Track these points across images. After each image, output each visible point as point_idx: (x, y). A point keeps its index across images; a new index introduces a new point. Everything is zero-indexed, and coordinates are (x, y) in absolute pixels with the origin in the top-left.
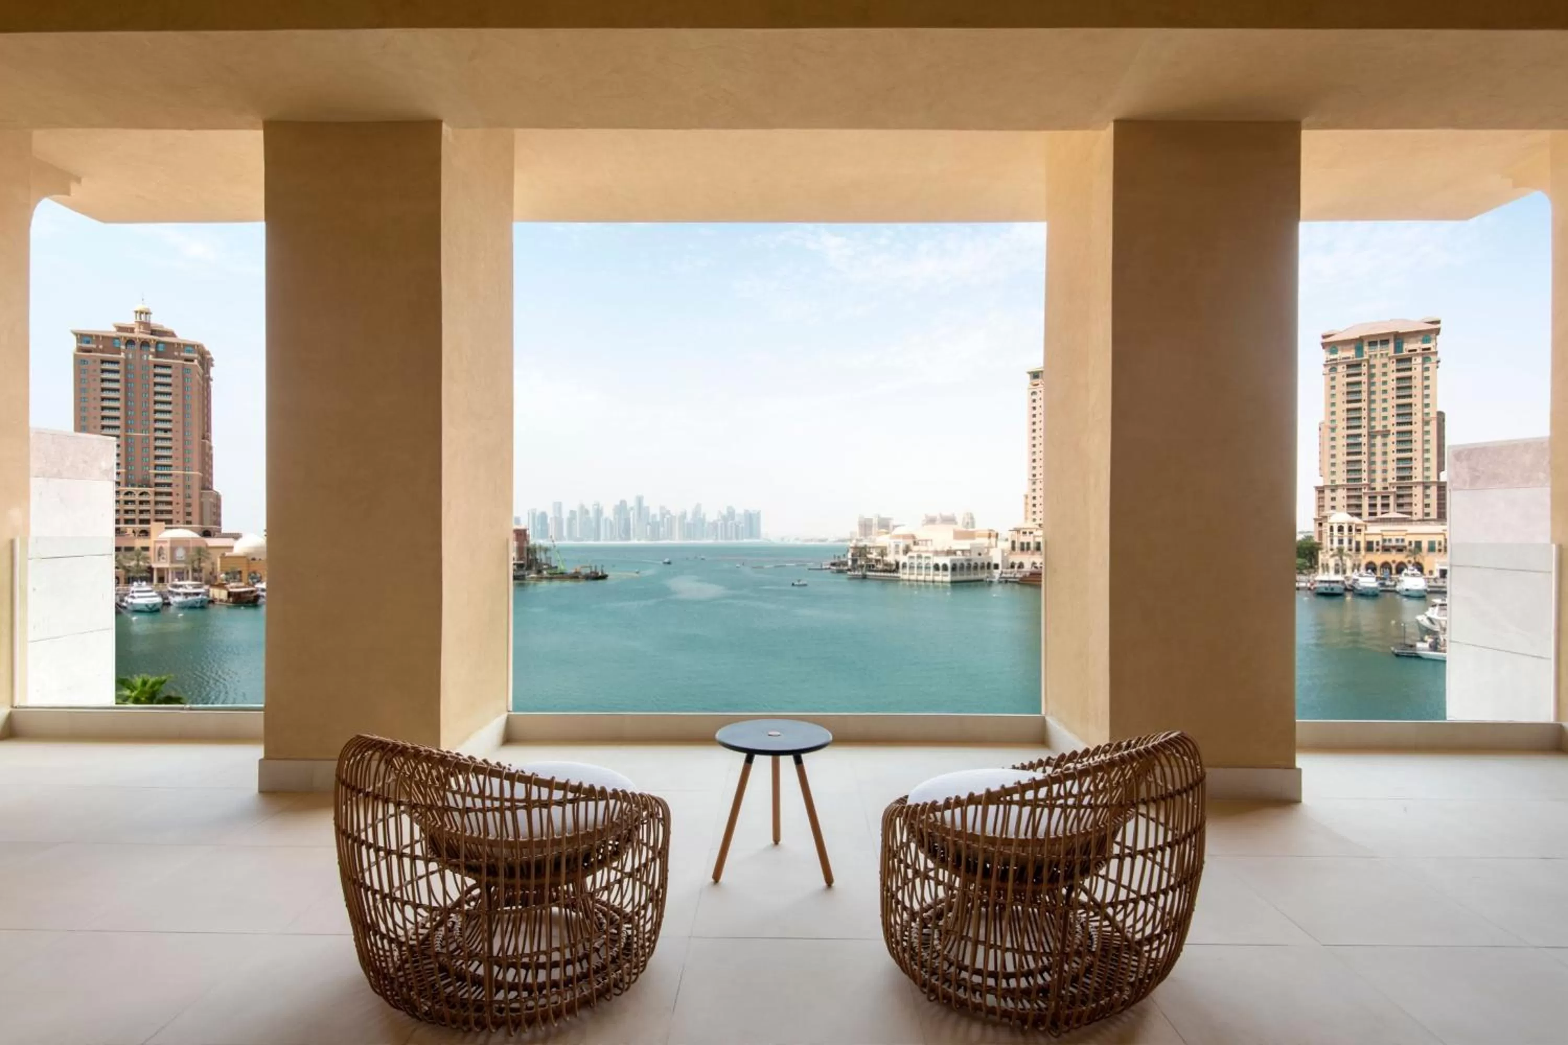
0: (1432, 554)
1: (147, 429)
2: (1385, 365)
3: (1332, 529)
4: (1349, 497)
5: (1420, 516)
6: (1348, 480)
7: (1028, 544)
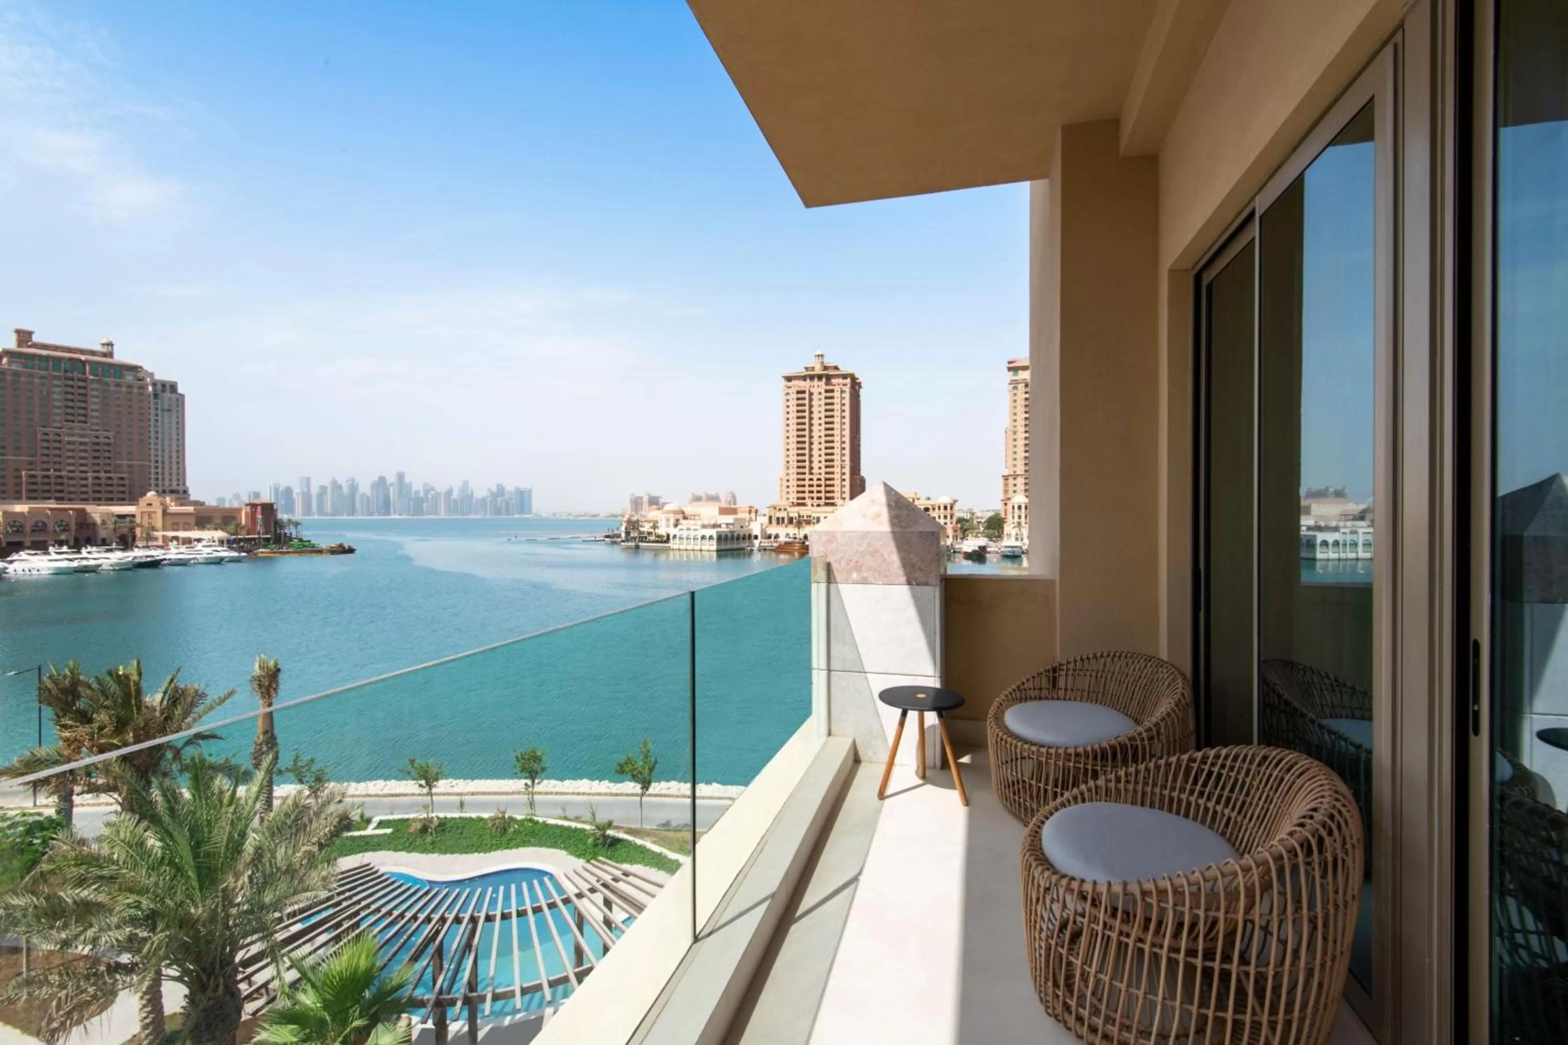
3: (1013, 508)
4: (1025, 483)
6: (1025, 471)
7: (783, 519)
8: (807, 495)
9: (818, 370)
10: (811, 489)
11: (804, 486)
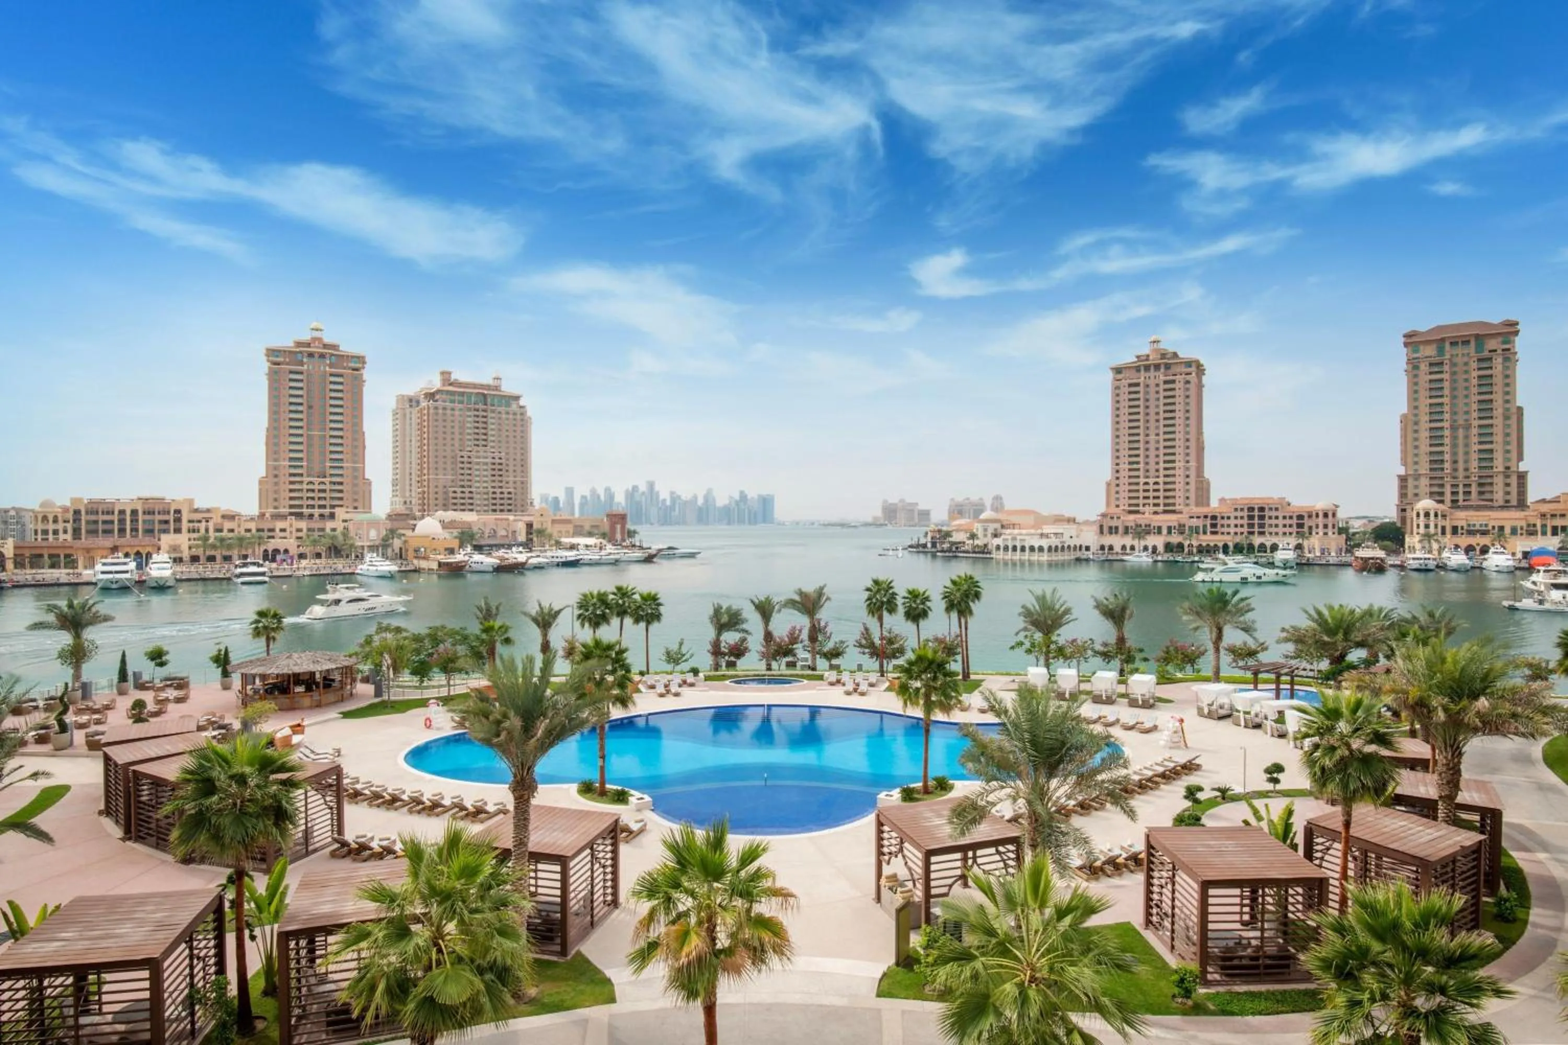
0: (1514, 537)
1: (325, 430)
2: (1466, 364)
3: (1418, 515)
4: (1431, 485)
5: (1501, 503)
6: (1431, 469)
7: (1117, 528)
8: (1141, 501)
9: (1154, 359)
10: (1146, 494)
11: (1138, 491)
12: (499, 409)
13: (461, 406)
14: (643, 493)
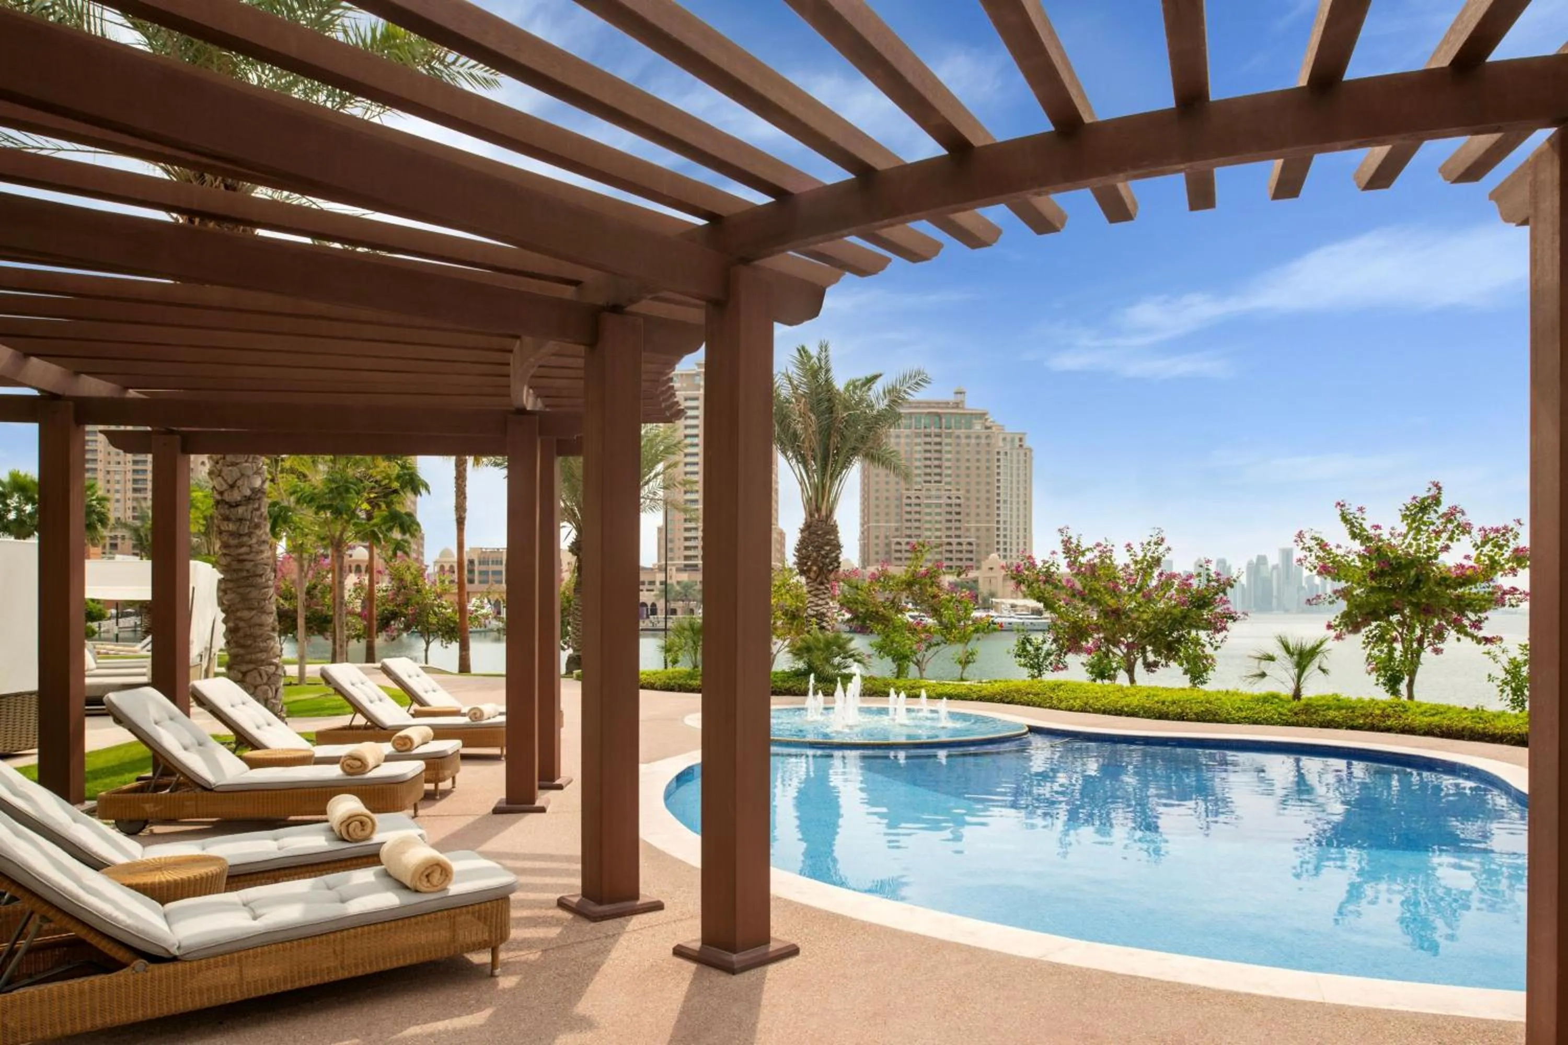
12: (958, 432)
13: (907, 431)
14: (1275, 567)
